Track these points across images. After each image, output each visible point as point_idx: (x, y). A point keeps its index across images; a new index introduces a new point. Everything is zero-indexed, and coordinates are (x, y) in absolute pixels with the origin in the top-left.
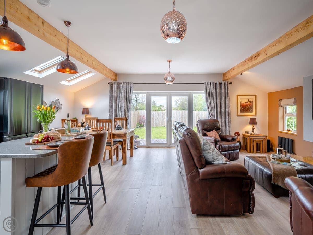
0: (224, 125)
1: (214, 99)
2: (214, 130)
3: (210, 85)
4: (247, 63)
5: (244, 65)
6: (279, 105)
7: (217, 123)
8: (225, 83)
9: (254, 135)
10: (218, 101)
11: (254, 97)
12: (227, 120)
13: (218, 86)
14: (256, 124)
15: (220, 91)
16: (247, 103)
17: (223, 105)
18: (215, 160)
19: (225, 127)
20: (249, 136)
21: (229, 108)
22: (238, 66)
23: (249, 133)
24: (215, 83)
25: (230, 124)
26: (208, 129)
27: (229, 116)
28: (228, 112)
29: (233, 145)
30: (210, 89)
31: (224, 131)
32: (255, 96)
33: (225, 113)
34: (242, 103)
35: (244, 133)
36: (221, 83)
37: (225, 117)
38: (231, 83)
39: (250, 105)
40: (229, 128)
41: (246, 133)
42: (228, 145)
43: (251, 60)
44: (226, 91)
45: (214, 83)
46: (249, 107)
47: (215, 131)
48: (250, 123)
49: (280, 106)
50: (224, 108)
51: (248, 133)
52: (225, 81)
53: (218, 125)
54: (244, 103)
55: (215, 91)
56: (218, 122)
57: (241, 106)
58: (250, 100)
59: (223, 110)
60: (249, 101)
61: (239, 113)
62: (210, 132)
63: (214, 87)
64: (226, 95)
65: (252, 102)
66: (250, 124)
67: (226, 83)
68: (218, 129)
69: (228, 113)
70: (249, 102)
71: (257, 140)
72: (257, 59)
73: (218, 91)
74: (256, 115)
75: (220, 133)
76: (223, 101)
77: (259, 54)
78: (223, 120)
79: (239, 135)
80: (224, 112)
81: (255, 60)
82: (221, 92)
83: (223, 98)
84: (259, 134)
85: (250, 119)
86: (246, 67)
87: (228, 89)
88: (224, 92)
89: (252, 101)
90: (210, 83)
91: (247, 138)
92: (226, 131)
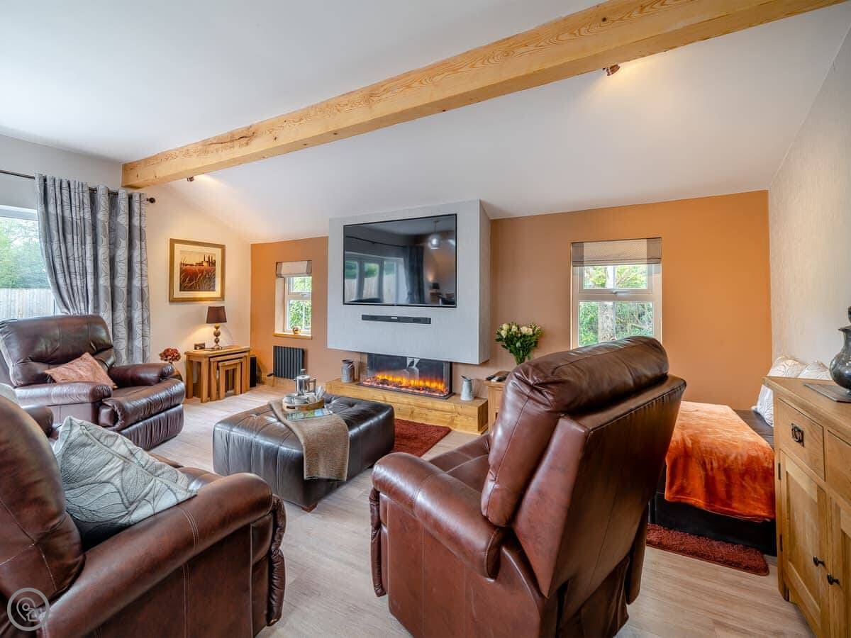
0: (122, 331)
1: (83, 243)
2: (87, 355)
3: (65, 192)
4: (217, 151)
5: (206, 152)
6: (277, 275)
7: (99, 327)
8: (130, 198)
9: (218, 352)
10: (103, 252)
11: (220, 250)
12: (137, 316)
13: (103, 201)
14: (226, 322)
15: (110, 218)
16: (201, 264)
17: (122, 268)
18: (135, 505)
19: (126, 338)
20: (205, 356)
21: (144, 278)
22: (186, 152)
23: (204, 348)
24: (90, 189)
25: (147, 329)
26: (58, 353)
27: (142, 301)
28: (142, 289)
29: (163, 394)
30: (67, 208)
31: (123, 353)
32: (222, 247)
33: (129, 292)
34: (186, 265)
35: (192, 350)
36: (116, 194)
37: (129, 306)
38: (152, 200)
39: (208, 272)
40: (143, 340)
41: (196, 349)
42: (145, 397)
43: (229, 144)
44: (136, 222)
45: (86, 189)
46: (207, 276)
47: (91, 358)
48: (209, 321)
49: (279, 276)
50: (126, 279)
51: (202, 347)
52: (130, 191)
53: (103, 335)
54: (192, 265)
55: (88, 216)
56: (102, 323)
57: (182, 271)
58: (209, 258)
59: (121, 282)
60: (207, 259)
61: (178, 294)
62: (65, 365)
63: (86, 201)
64: (134, 236)
65: (214, 264)
66: (207, 323)
67: (136, 198)
68: (100, 349)
69: (142, 293)
70: (205, 264)
71: (227, 363)
72: (247, 144)
73: (102, 216)
74: (222, 297)
75: (109, 362)
76: (122, 254)
77: (255, 134)
78: (121, 315)
79: (177, 358)
80: (125, 290)
81: (241, 146)
82: (117, 224)
83: (123, 244)
84: (230, 347)
85: (210, 308)
86: (211, 159)
87: (143, 218)
88: (127, 223)
89: (215, 261)
90: (65, 185)
91: (200, 364)
92: (130, 352)
